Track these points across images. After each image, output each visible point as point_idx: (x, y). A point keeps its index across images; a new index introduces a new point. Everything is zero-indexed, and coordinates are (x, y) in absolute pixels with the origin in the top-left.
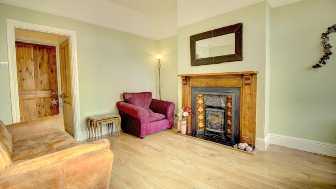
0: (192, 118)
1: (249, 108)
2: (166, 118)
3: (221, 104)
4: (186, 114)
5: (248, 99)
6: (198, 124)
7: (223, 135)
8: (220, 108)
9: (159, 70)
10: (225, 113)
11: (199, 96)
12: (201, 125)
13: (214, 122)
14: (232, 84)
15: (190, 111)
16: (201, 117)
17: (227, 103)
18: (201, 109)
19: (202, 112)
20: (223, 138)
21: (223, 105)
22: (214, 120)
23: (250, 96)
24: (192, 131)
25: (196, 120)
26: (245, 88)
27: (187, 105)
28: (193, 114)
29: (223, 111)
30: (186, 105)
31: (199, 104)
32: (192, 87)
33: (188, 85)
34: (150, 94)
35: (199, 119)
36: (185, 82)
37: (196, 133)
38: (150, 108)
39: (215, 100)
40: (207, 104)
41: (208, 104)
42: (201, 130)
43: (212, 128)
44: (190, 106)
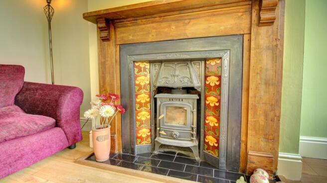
0: (123, 118)
1: (267, 84)
2: (57, 125)
3: (192, 82)
4: (108, 111)
5: (266, 60)
6: (137, 132)
7: (196, 152)
8: (189, 90)
9: (49, 21)
10: (199, 101)
11: (139, 67)
12: (144, 132)
13: (174, 124)
14: (222, 28)
15: (118, 102)
16: (144, 115)
17: (206, 77)
18: (143, 97)
19: (146, 103)
20: (197, 158)
21: (196, 83)
22: (174, 119)
23: (269, 53)
24: (124, 148)
25: (132, 123)
26: (257, 34)
27: (112, 90)
28: (126, 109)
29: (196, 97)
30: (108, 89)
31: (139, 85)
32: (122, 46)
33: (112, 43)
34: (20, 70)
35: (140, 121)
36: (104, 34)
37: (133, 151)
38: (17, 102)
39: (177, 73)
40: (158, 85)
41: (161, 83)
42: (144, 143)
43: (172, 137)
44: (117, 92)
